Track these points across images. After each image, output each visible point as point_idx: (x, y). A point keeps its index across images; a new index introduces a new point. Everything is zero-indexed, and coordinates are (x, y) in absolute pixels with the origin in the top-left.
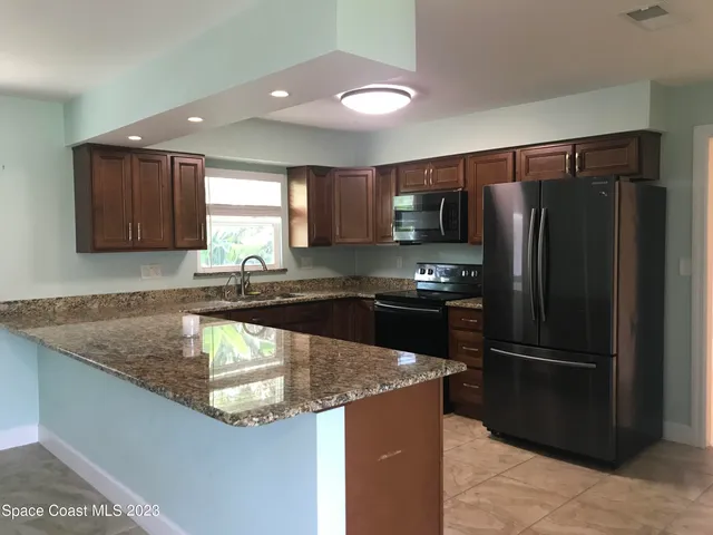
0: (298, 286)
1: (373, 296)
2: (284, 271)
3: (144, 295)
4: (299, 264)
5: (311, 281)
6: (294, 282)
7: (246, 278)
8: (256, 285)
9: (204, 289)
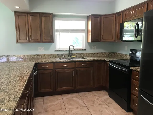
0: (90, 55)
1: (109, 61)
2: (85, 50)
3: (38, 55)
4: (91, 48)
5: (95, 53)
6: (88, 54)
7: (70, 52)
8: (75, 54)
9: (57, 54)
